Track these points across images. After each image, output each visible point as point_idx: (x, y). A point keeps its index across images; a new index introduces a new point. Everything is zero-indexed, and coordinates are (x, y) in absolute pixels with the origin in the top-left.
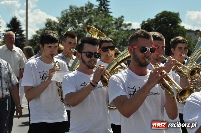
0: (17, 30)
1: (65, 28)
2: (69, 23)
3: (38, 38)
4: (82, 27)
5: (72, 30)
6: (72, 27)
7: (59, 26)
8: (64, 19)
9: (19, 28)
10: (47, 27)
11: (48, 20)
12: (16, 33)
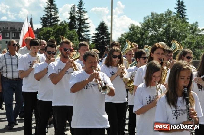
0: (104, 33)
1: (147, 32)
2: (151, 27)
3: (123, 40)
4: (162, 32)
5: (153, 34)
6: (153, 32)
7: (141, 30)
8: (146, 24)
9: (106, 32)
10: (131, 31)
11: (131, 25)
12: (104, 36)
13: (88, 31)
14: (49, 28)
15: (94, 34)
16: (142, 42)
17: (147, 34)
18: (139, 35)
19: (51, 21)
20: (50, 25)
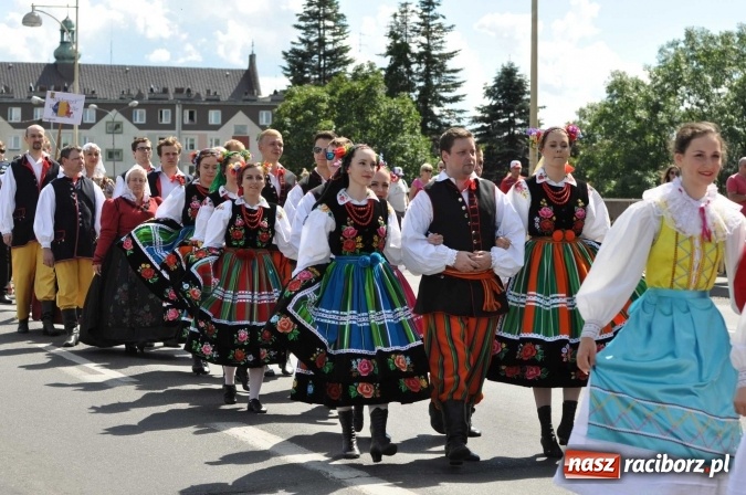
0: (517, 106)
1: (672, 99)
2: (684, 84)
3: (584, 131)
4: (725, 99)
5: (694, 107)
6: (691, 98)
7: (650, 93)
8: (667, 73)
9: (521, 100)
10: (612, 97)
11: (613, 75)
12: (515, 117)
13: (456, 99)
14: (313, 89)
15: (479, 109)
16: (655, 136)
17: (672, 108)
18: (642, 114)
19: (322, 63)
20: (317, 76)
